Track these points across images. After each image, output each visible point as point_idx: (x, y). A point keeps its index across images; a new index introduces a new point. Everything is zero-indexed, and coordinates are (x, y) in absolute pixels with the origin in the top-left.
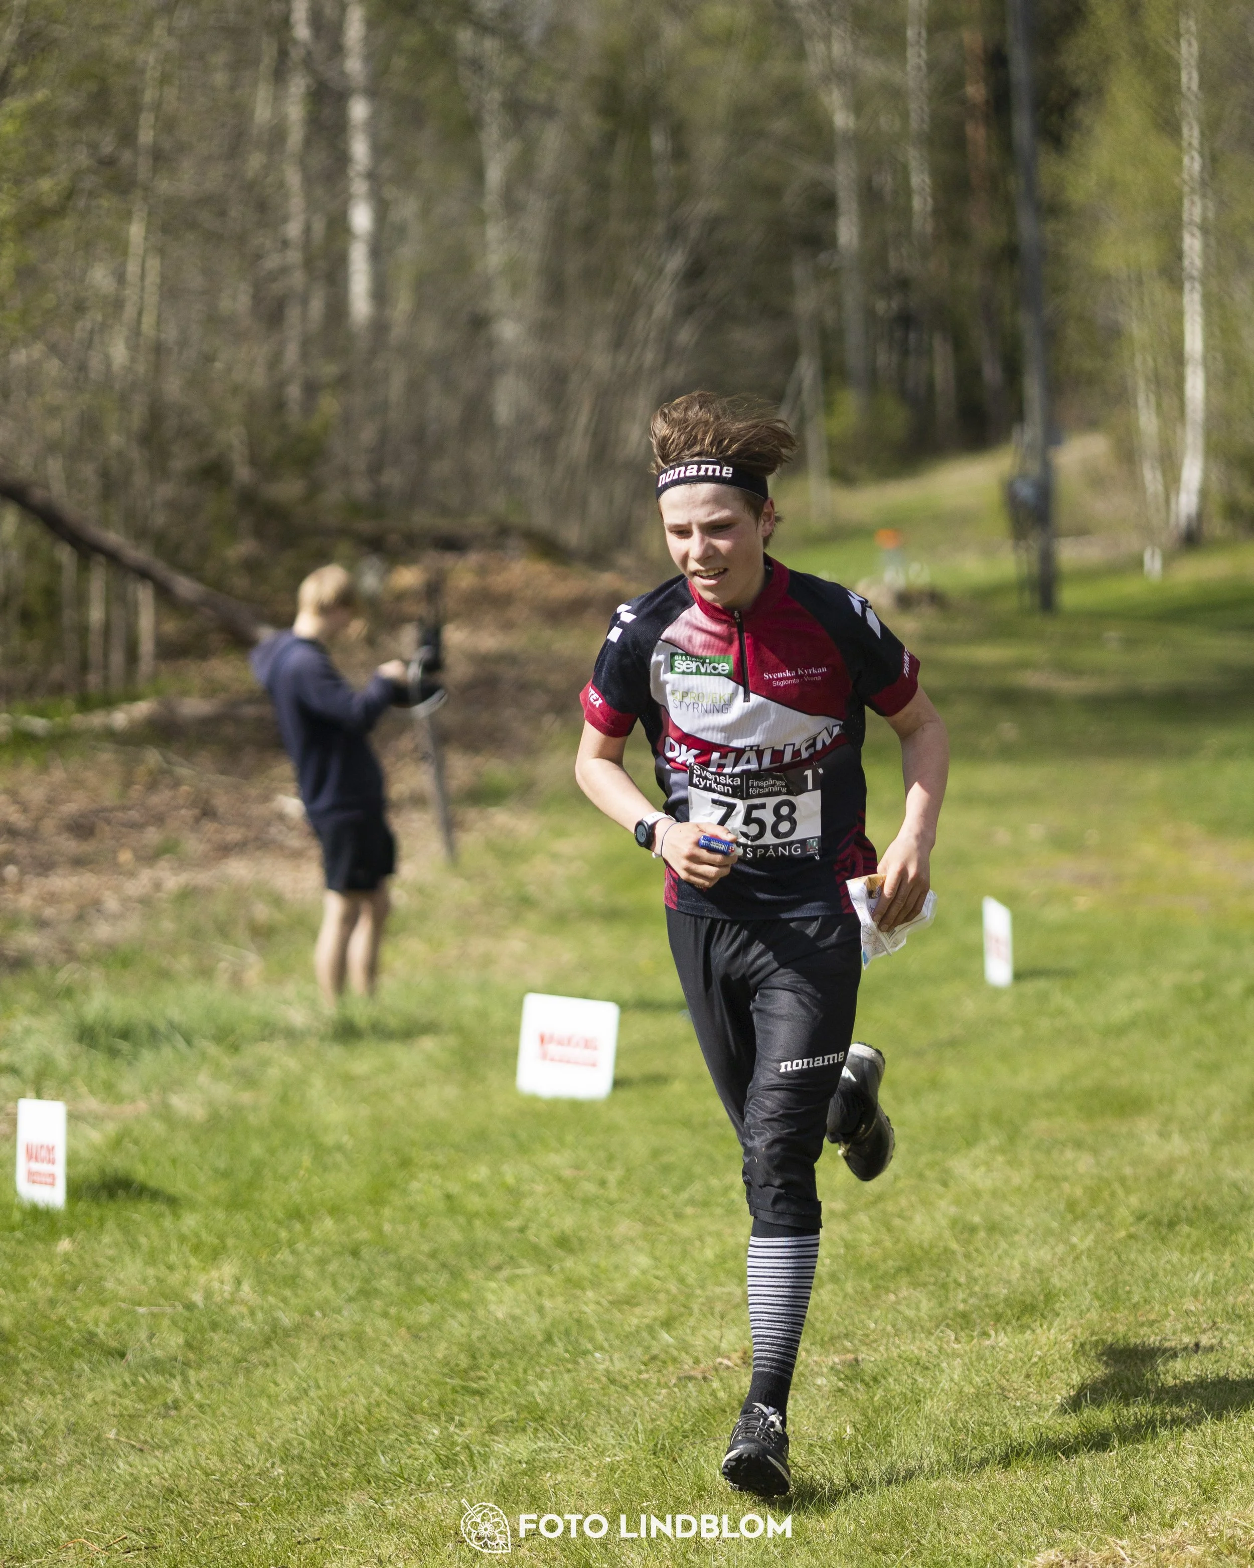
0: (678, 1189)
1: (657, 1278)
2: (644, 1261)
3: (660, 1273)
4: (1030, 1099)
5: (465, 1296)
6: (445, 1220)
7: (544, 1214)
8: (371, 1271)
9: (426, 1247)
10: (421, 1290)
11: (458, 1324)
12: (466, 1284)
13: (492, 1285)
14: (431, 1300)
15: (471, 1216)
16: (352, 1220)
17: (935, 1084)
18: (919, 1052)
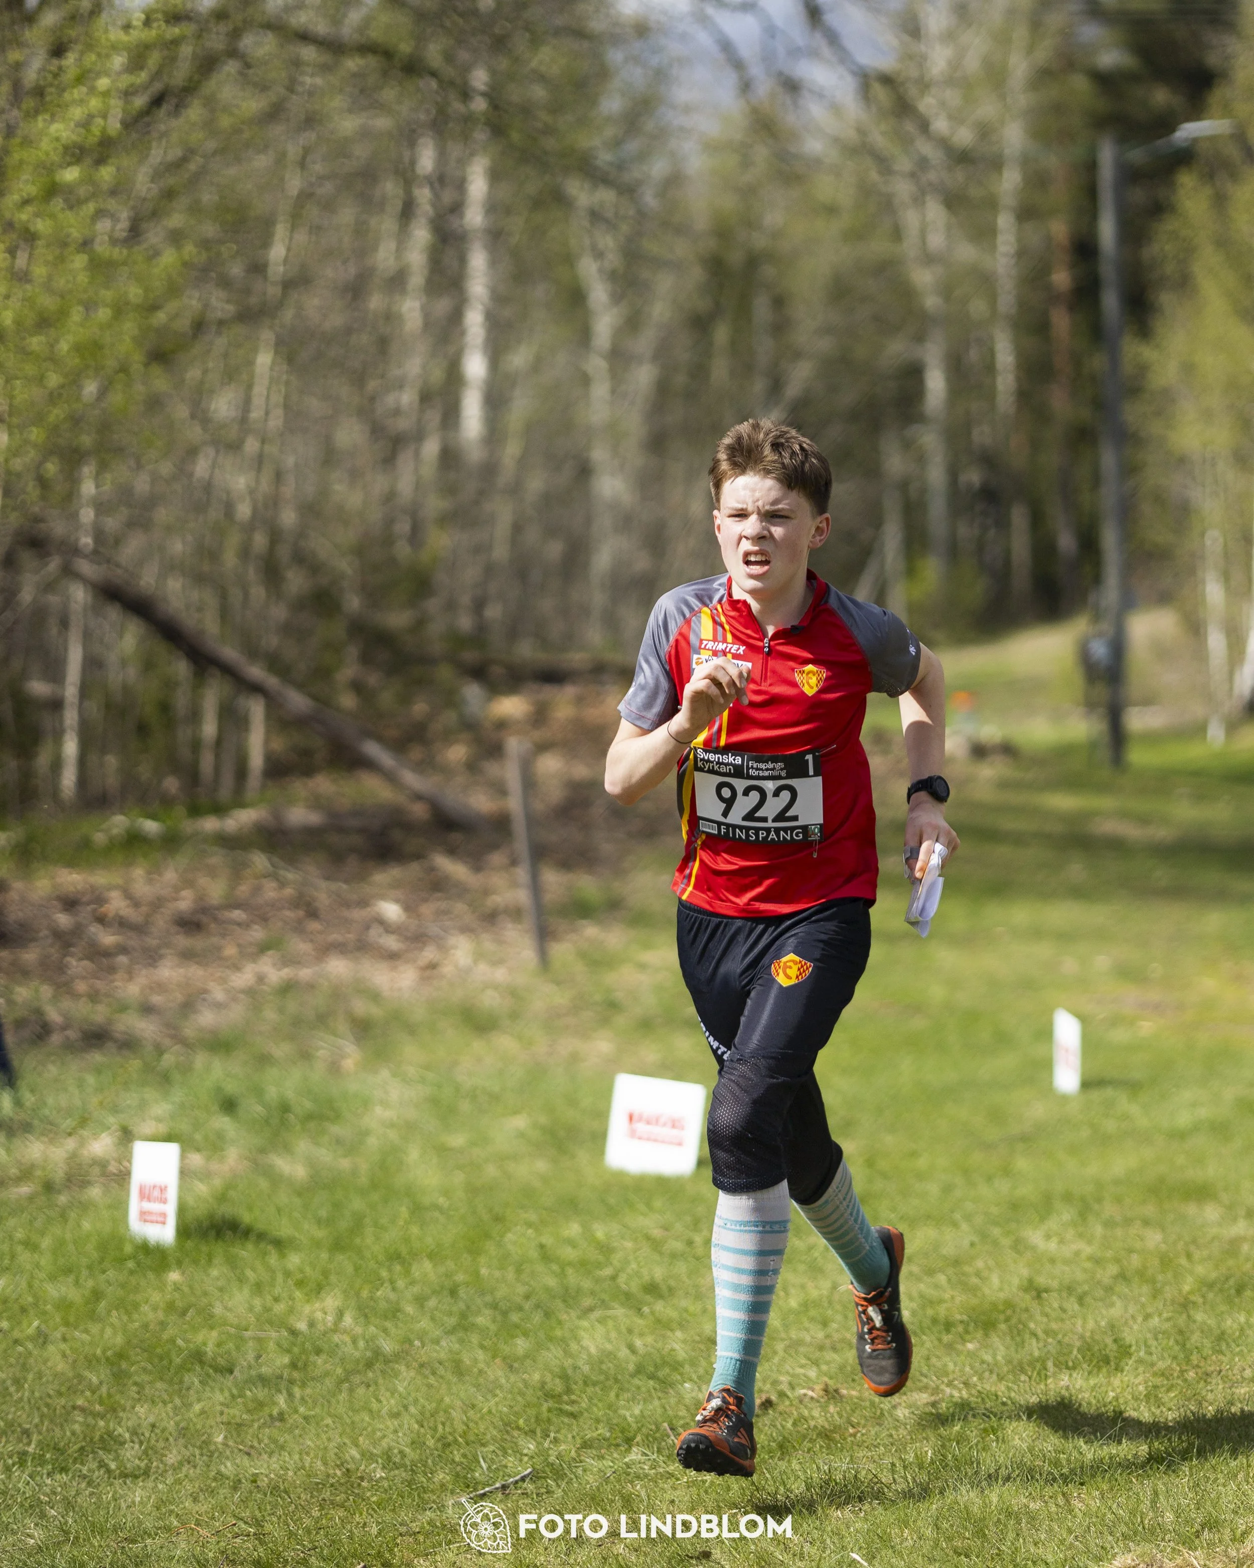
4: (1099, 1184)
5: (558, 1333)
6: (540, 1268)
7: (634, 1266)
8: (468, 1307)
9: (521, 1290)
10: (517, 1326)
11: (553, 1356)
12: (560, 1323)
13: (585, 1323)
14: (526, 1334)
15: (564, 1265)
16: (450, 1265)
17: (1007, 1172)
18: (991, 1146)
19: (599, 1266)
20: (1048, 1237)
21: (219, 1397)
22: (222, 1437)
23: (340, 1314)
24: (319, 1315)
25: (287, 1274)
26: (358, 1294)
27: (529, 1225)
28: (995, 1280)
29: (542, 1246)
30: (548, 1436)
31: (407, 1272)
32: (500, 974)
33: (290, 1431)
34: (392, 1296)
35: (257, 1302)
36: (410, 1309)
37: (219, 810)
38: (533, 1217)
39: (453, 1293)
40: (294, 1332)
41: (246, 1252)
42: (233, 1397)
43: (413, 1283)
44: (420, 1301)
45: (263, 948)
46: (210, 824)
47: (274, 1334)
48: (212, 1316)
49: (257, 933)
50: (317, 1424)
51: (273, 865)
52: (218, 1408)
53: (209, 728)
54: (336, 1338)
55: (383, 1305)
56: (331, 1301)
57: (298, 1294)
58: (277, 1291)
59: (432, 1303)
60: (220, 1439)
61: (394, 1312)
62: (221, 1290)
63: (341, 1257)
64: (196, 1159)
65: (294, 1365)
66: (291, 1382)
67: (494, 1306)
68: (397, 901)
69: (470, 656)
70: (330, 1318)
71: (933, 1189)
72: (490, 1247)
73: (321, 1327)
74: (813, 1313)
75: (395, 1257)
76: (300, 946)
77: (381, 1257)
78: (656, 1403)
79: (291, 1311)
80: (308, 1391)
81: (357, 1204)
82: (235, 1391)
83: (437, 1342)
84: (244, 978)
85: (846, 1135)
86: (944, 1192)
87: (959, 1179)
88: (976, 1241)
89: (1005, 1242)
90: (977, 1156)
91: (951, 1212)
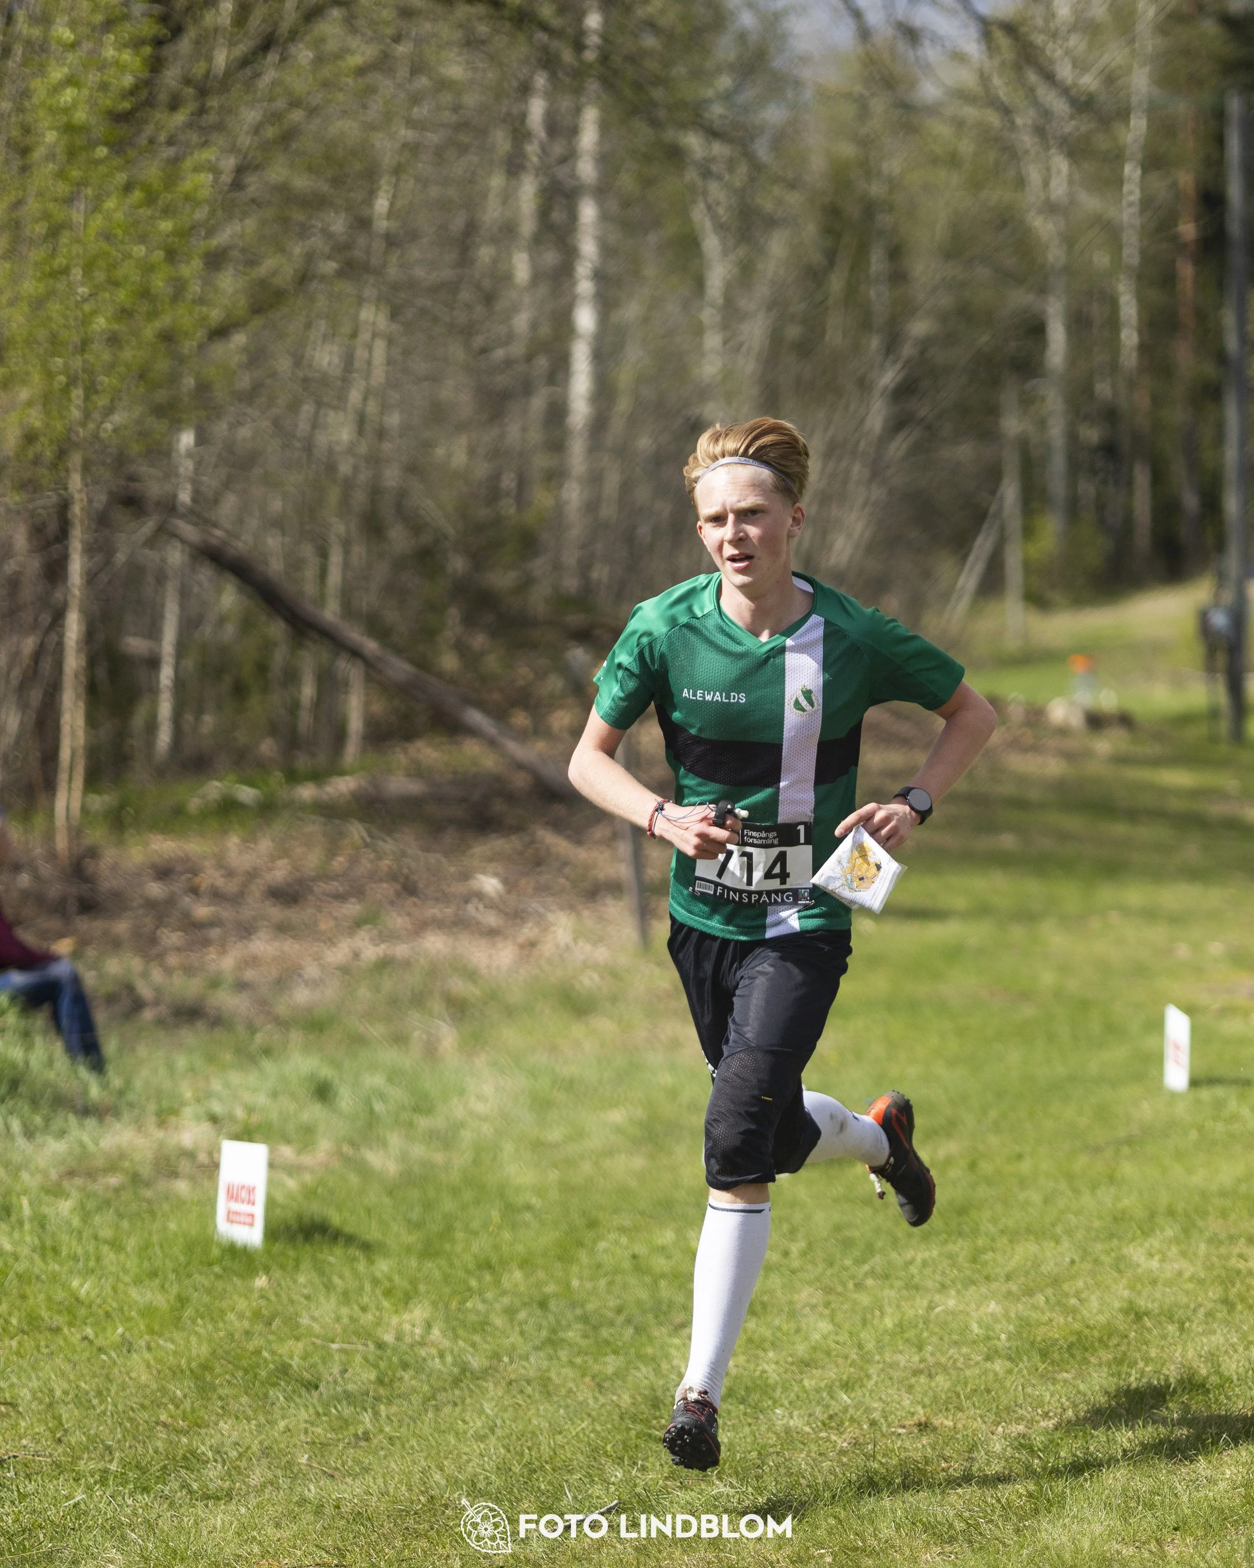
0: (859, 1262)
1: (837, 1343)
2: (825, 1326)
3: (841, 1339)
4: (1205, 1196)
5: (650, 1351)
6: (632, 1281)
8: (558, 1322)
9: (612, 1303)
10: (607, 1343)
11: (643, 1374)
12: (651, 1339)
13: (676, 1341)
14: (615, 1352)
15: (656, 1279)
16: (541, 1275)
17: (1111, 1179)
18: (1097, 1150)
20: (1151, 1255)
21: (303, 1415)
22: (306, 1456)
23: (429, 1326)
24: (407, 1327)
25: (375, 1282)
26: (447, 1306)
27: (622, 1230)
28: (1094, 1303)
29: (634, 1257)
30: (635, 1463)
31: (497, 1283)
32: (601, 954)
33: (375, 1453)
34: (481, 1307)
35: (345, 1311)
36: (499, 1321)
37: (318, 777)
38: (627, 1223)
39: (543, 1304)
40: (381, 1346)
41: (334, 1256)
42: (318, 1414)
43: (504, 1293)
44: (510, 1312)
45: (358, 924)
46: (306, 792)
47: (361, 1347)
48: (298, 1326)
49: (352, 908)
50: (403, 1446)
51: (371, 836)
52: (303, 1425)
53: (308, 691)
54: (423, 1353)
55: (472, 1318)
56: (419, 1313)
57: (386, 1304)
58: (366, 1300)
59: (522, 1315)
60: (304, 1460)
61: (483, 1326)
62: (308, 1298)
63: (430, 1265)
64: (287, 1152)
65: (380, 1381)
66: (377, 1399)
67: (585, 1319)
68: (496, 875)
69: (575, 619)
70: (418, 1331)
71: (1035, 1197)
72: (583, 1257)
73: (408, 1340)
74: (911, 1334)
75: (486, 1265)
76: (397, 921)
77: (471, 1266)
78: (747, 1430)
79: (378, 1323)
80: (394, 1409)
81: (448, 1205)
82: (320, 1410)
83: (527, 1358)
84: (338, 954)
85: (949, 1136)
86: (1046, 1201)
87: (1063, 1186)
88: (1077, 1259)
89: (1106, 1260)
90: (1082, 1161)
91: (1053, 1225)
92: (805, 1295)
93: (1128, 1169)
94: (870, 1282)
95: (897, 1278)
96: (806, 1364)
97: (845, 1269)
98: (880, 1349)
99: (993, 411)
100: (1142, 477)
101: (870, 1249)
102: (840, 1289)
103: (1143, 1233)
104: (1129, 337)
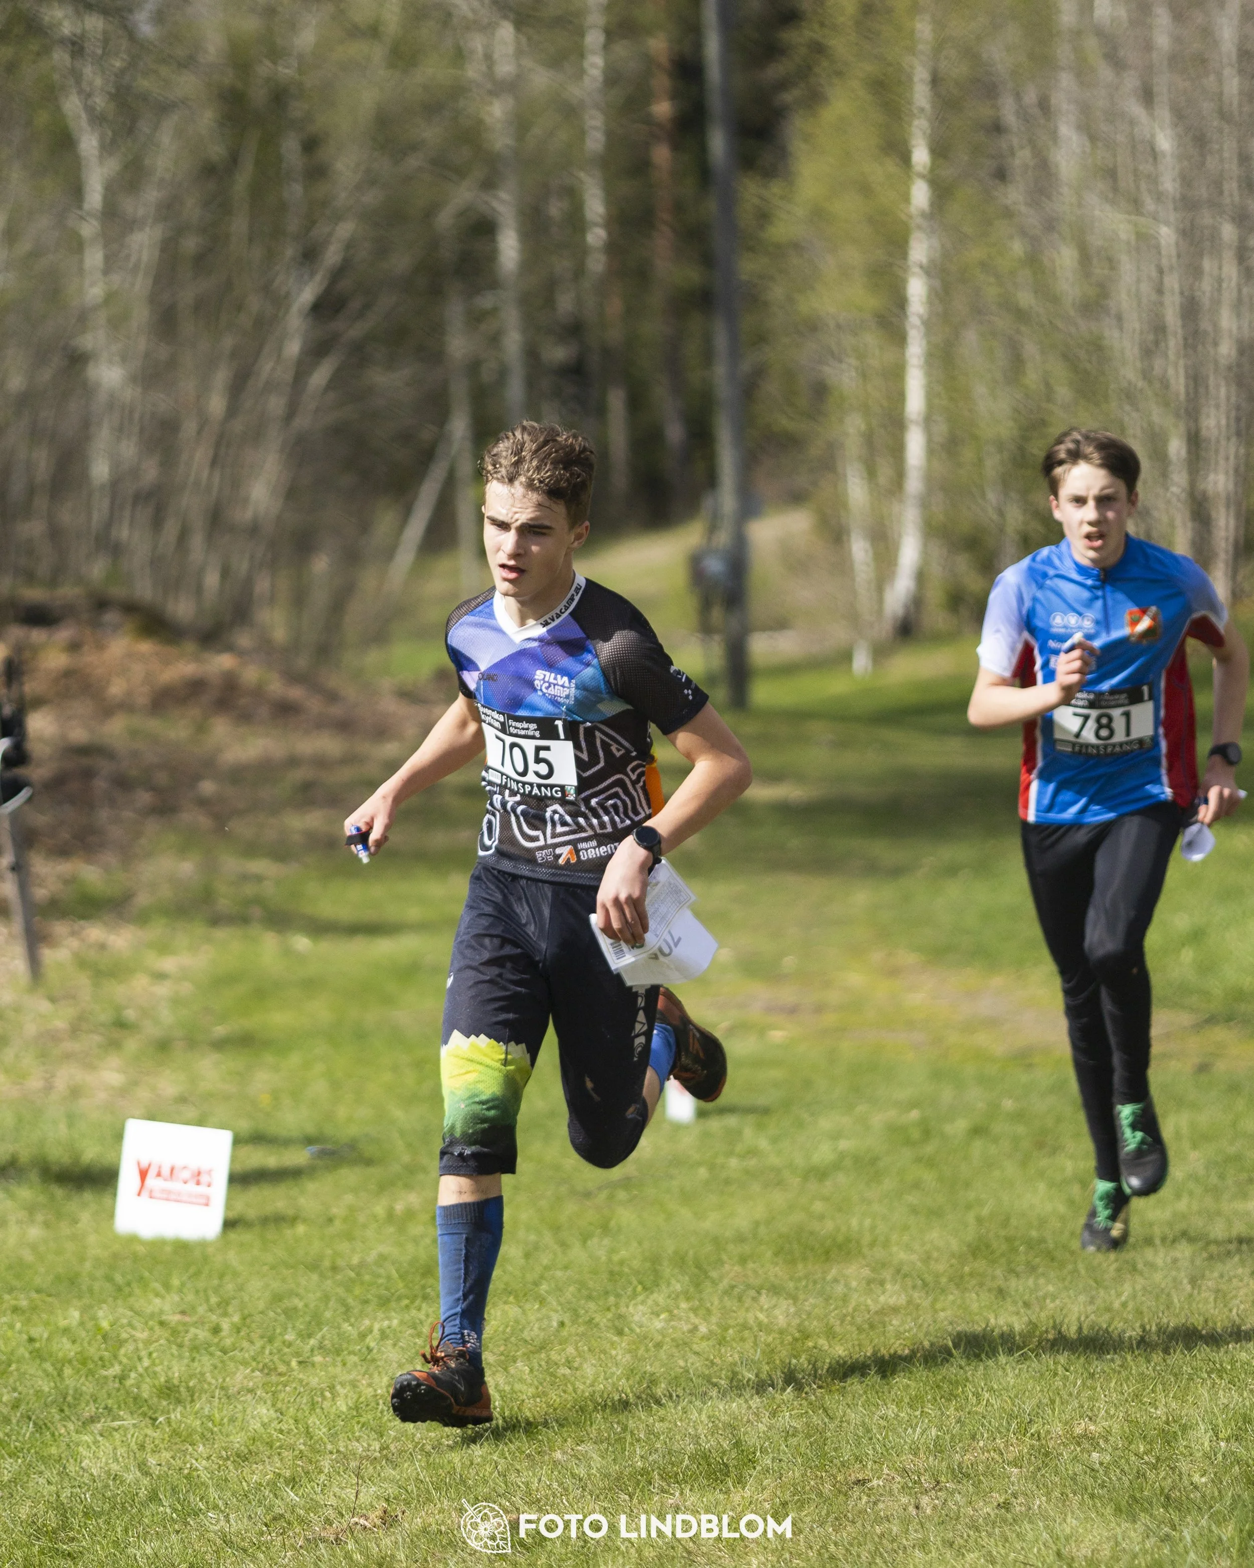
0: (305, 1336)
1: (281, 1431)
2: (264, 1412)
3: (284, 1427)
4: (717, 1242)
5: (54, 1450)
6: (31, 1369)
7: (146, 1362)
12: (55, 1437)
13: (86, 1438)
15: (60, 1366)
17: (605, 1228)
18: (587, 1195)
19: (103, 1363)
20: (656, 1313)
27: (16, 1311)
28: (589, 1370)
29: (31, 1341)
38: (22, 1303)
74: (367, 1417)
85: (408, 1187)
86: (527, 1256)
87: (548, 1238)
88: (567, 1321)
89: (602, 1320)
90: (571, 1208)
91: (536, 1284)
92: (240, 1377)
93: (625, 1216)
94: (318, 1359)
95: (353, 1353)
96: (243, 1458)
97: (289, 1345)
98: (333, 1437)
99: (437, 329)
100: (616, 400)
101: (317, 1320)
102: (282, 1368)
103: (645, 1289)
104: (596, 236)
